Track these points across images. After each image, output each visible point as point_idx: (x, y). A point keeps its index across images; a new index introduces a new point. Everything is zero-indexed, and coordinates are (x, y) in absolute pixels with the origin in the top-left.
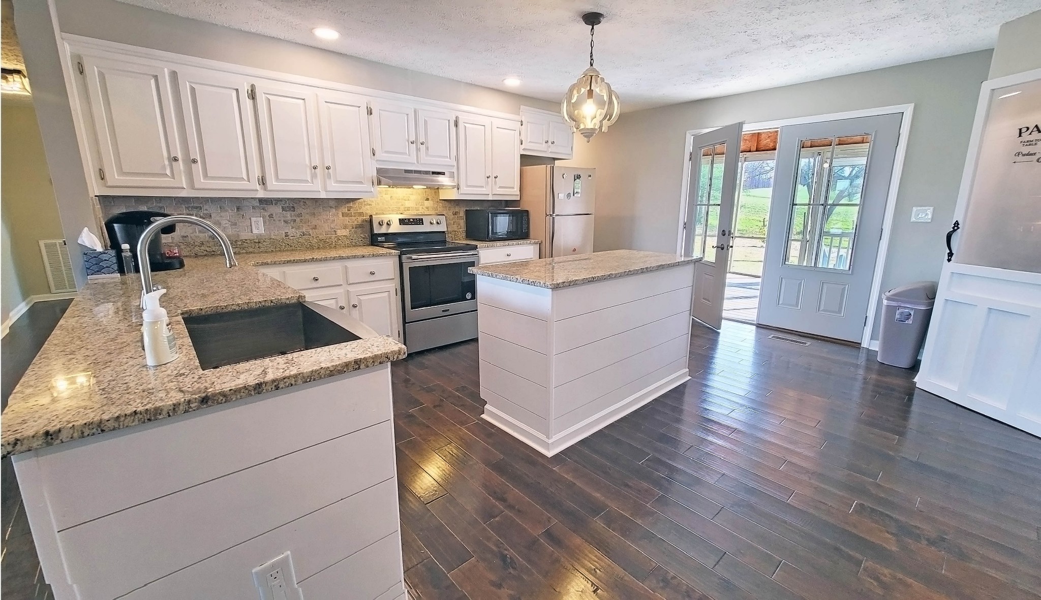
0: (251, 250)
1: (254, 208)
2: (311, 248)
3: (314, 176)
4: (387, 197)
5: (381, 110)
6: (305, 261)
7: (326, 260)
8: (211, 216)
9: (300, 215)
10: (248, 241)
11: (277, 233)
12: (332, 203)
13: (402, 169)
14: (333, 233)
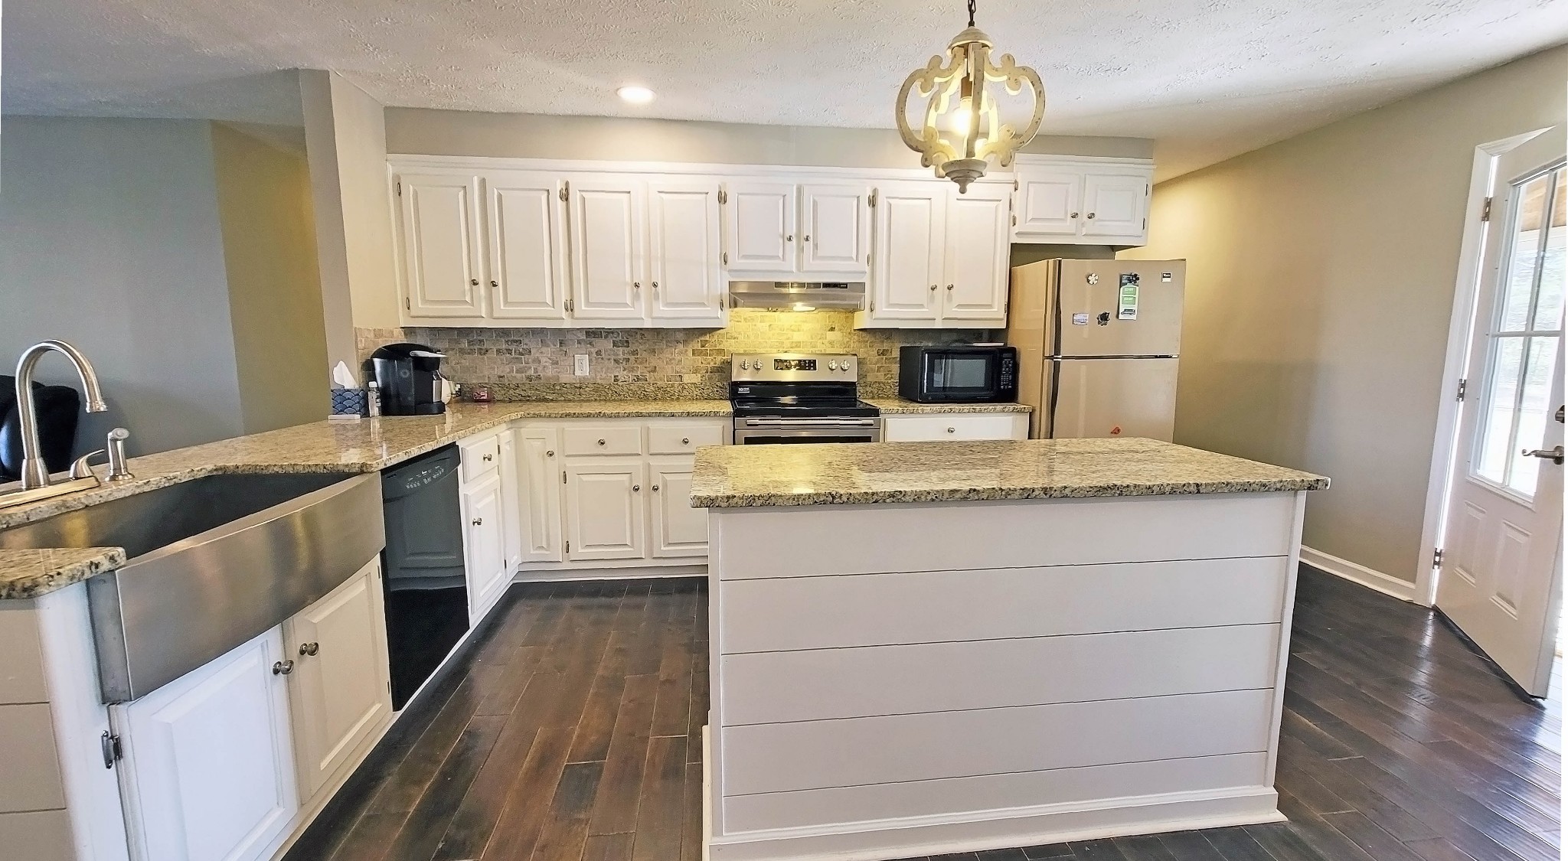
0: (570, 397)
1: (579, 342)
2: (645, 398)
3: (636, 297)
4: (764, 326)
5: (741, 194)
6: (589, 416)
7: (618, 417)
8: (530, 352)
9: (635, 353)
10: (568, 386)
11: (604, 375)
12: (680, 336)
13: (772, 282)
14: (678, 379)
